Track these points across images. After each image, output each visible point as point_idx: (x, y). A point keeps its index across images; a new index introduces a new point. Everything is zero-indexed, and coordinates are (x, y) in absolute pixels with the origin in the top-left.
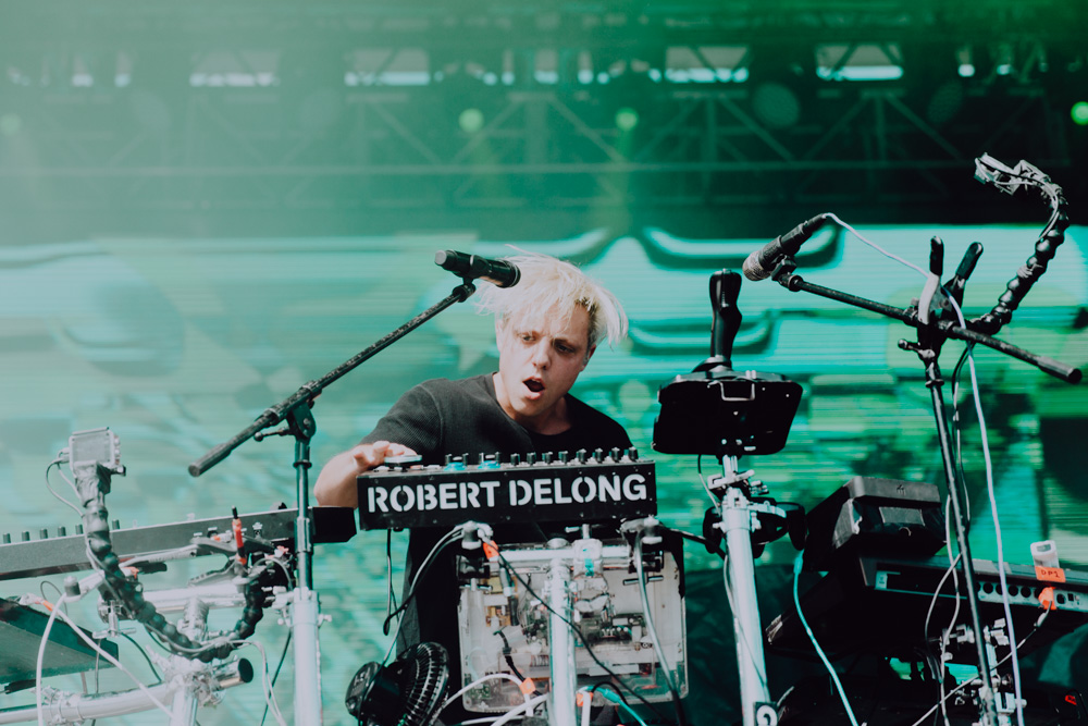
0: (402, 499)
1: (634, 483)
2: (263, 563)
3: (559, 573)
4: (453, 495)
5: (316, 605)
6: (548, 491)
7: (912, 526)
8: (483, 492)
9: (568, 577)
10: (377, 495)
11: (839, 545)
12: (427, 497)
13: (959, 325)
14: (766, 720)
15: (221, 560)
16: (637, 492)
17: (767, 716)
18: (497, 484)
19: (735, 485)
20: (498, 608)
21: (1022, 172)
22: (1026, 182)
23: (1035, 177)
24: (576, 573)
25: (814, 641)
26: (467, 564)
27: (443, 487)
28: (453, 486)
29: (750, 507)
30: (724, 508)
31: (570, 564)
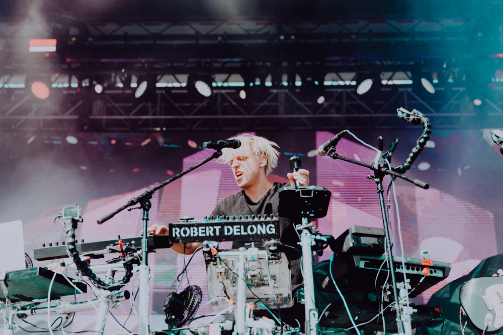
0: (185, 232)
1: (271, 227)
2: (133, 256)
3: (242, 260)
4: (204, 231)
5: (148, 271)
6: (239, 230)
7: (373, 245)
8: (215, 230)
9: (245, 261)
10: (176, 231)
11: (345, 251)
12: (194, 232)
13: (389, 169)
14: (313, 316)
15: (117, 255)
16: (271, 231)
17: (314, 314)
18: (220, 227)
19: (306, 228)
20: (221, 273)
21: (414, 114)
22: (416, 117)
23: (419, 115)
24: (248, 260)
25: (336, 286)
26: (208, 256)
27: (200, 228)
28: (204, 228)
29: (311, 237)
30: (302, 237)
31: (246, 257)
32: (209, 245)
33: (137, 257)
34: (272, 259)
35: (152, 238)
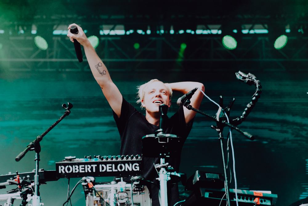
0: (69, 169)
1: (136, 166)
2: (28, 187)
3: (113, 192)
4: (83, 169)
5: (39, 200)
6: (111, 168)
7: (215, 179)
8: (92, 168)
9: (115, 192)
10: (62, 168)
11: (194, 184)
12: (76, 169)
13: (227, 122)
15: (15, 187)
16: (136, 168)
18: (96, 165)
19: (163, 167)
20: (97, 201)
21: (249, 76)
22: (250, 80)
23: (253, 78)
24: (118, 191)
26: (86, 189)
27: (80, 166)
28: (83, 166)
29: (167, 174)
30: (160, 173)
31: (116, 189)
32: (87, 181)
33: (31, 189)
34: (137, 191)
35: (43, 173)
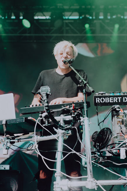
0: (103, 100)
2: (77, 112)
5: (89, 121)
8: (118, 99)
10: (98, 99)
12: (107, 100)
18: (121, 98)
20: (120, 121)
28: (112, 98)
